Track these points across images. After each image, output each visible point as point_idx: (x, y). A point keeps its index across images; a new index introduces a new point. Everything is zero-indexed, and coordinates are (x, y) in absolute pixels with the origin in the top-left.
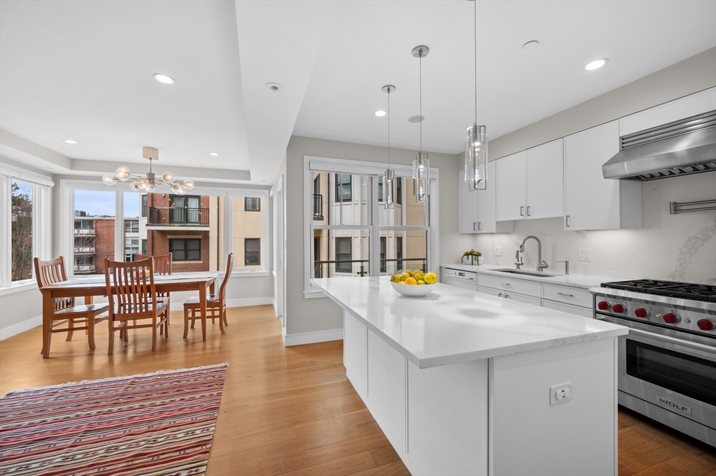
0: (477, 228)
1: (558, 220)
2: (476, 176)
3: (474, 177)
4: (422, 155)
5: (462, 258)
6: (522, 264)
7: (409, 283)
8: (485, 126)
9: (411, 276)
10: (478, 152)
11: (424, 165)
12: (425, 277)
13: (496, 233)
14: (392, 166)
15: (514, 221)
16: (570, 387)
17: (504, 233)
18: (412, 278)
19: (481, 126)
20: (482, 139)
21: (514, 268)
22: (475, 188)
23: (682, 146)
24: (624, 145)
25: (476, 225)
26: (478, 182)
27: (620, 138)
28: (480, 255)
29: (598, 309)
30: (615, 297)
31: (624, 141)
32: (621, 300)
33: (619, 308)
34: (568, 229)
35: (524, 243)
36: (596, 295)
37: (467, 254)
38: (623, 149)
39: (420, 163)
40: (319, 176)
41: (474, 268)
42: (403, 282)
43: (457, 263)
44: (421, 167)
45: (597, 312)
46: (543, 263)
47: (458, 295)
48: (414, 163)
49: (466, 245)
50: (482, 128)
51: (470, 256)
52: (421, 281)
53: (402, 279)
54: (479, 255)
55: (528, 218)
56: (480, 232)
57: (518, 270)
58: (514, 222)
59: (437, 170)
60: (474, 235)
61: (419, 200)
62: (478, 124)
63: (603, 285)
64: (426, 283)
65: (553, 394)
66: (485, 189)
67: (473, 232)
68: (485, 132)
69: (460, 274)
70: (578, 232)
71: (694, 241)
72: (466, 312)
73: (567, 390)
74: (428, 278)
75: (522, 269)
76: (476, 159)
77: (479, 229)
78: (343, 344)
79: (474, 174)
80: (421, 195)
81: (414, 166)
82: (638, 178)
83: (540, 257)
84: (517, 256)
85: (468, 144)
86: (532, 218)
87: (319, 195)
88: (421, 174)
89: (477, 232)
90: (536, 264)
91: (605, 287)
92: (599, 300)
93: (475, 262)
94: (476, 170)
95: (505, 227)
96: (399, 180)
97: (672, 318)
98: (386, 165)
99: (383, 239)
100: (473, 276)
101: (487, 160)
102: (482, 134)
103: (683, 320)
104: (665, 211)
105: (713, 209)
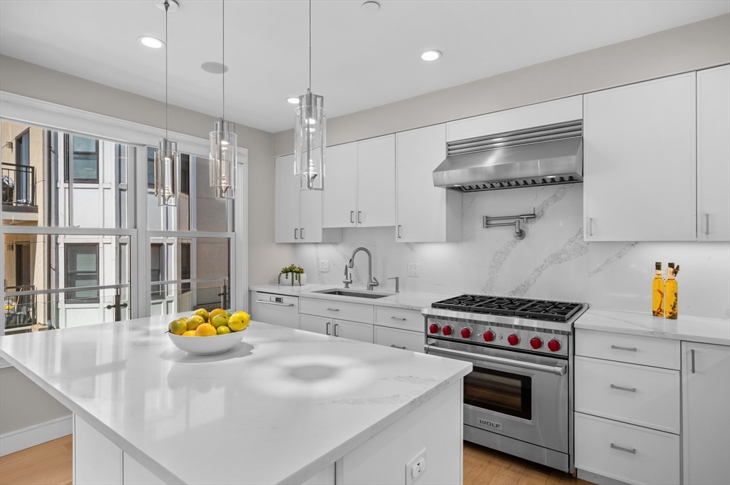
0: (298, 236)
1: (390, 230)
2: (311, 168)
3: (308, 170)
4: (225, 124)
5: (280, 276)
6: (351, 282)
7: (203, 333)
8: (322, 97)
9: (206, 321)
10: (313, 133)
11: (229, 141)
12: (231, 320)
13: (323, 243)
14: (172, 135)
15: (342, 228)
16: (424, 455)
17: (331, 243)
18: (208, 325)
19: (317, 96)
20: (319, 116)
21: (342, 287)
22: (309, 186)
23: (491, 161)
24: (450, 152)
25: (298, 232)
26: (313, 178)
27: (447, 143)
28: (302, 273)
29: (429, 333)
30: (444, 318)
31: (450, 147)
32: (449, 321)
33: (448, 330)
34: (400, 241)
35: (353, 257)
36: (427, 317)
37: (286, 271)
38: (449, 157)
39: (222, 137)
40: (27, 132)
41: (295, 290)
42: (192, 332)
43: (272, 283)
44: (224, 143)
45: (428, 336)
46: (373, 281)
47: (280, 340)
48: (211, 135)
49: (285, 259)
50: (319, 100)
51: (290, 274)
52: (223, 328)
53: (191, 326)
54: (301, 271)
55: (359, 226)
56: (303, 241)
57: (346, 290)
58: (343, 230)
59: (245, 151)
60: (294, 244)
61: (221, 196)
62: (314, 92)
63: (434, 306)
64: (232, 331)
65: (409, 474)
66: (322, 189)
67: (294, 241)
68: (322, 106)
69: (278, 300)
70: (408, 244)
71: (499, 255)
72: (295, 374)
73: (422, 461)
74: (234, 323)
75: (352, 288)
76: (311, 143)
77: (301, 238)
78: (71, 443)
79: (309, 166)
80: (223, 189)
81: (212, 141)
82: (461, 189)
83: (370, 274)
84: (346, 274)
85: (298, 119)
86: (363, 225)
87: (28, 167)
88: (223, 154)
89: (297, 241)
90: (366, 281)
91: (435, 307)
92: (430, 323)
93: (296, 282)
94: (311, 161)
95: (333, 236)
96: (185, 159)
97: (489, 336)
98: (162, 132)
99: (157, 247)
100: (294, 301)
101: (325, 144)
102: (319, 107)
103: (497, 337)
104: (480, 224)
105: (514, 224)
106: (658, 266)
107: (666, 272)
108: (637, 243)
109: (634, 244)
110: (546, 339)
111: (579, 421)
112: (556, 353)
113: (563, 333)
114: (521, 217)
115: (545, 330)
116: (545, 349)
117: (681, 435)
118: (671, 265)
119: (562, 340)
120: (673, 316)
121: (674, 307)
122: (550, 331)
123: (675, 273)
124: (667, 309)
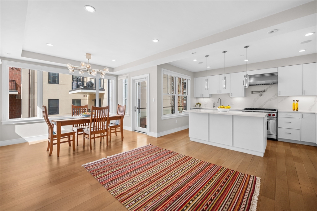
5: (196, 105)
25: (201, 95)
28: (201, 104)
34: (232, 96)
35: (218, 100)
43: (194, 107)
49: (197, 101)
51: (198, 105)
55: (220, 93)
63: (244, 109)
67: (200, 97)
71: (256, 99)
77: (203, 96)
84: (214, 104)
86: (221, 93)
95: (211, 96)
104: (250, 93)
105: (260, 93)
106: (294, 101)
107: (296, 102)
108: (289, 96)
109: (288, 96)
110: (272, 114)
111: (279, 129)
112: (270, 116)
113: (275, 113)
114: (261, 91)
115: (271, 112)
116: (272, 116)
117: (300, 130)
118: (297, 100)
119: (275, 114)
120: (297, 110)
121: (297, 108)
122: (272, 112)
123: (298, 102)
124: (296, 109)
